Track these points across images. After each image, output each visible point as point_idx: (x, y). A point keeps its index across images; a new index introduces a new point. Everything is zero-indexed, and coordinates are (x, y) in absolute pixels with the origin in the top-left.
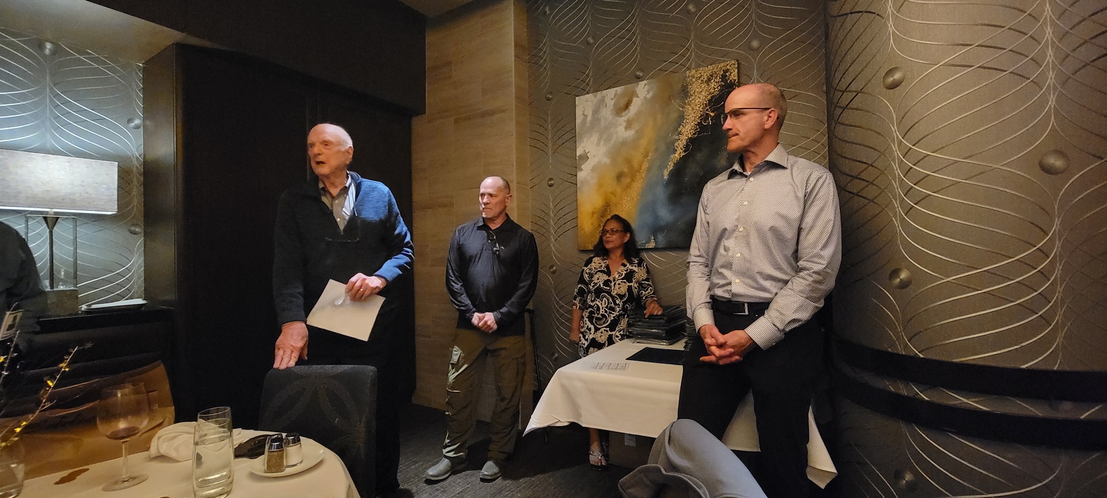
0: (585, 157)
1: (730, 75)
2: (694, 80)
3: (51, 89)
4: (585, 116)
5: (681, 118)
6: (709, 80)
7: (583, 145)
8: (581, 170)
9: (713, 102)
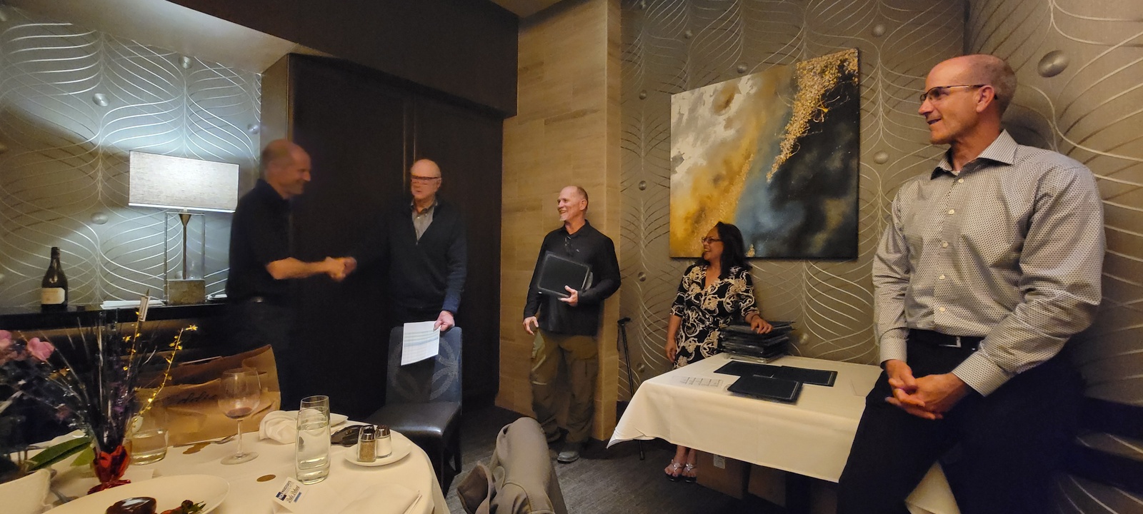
0: (680, 159)
1: (849, 65)
2: (805, 72)
3: (188, 99)
4: (681, 115)
5: (789, 116)
6: (823, 72)
7: (678, 145)
8: (675, 172)
9: (827, 97)
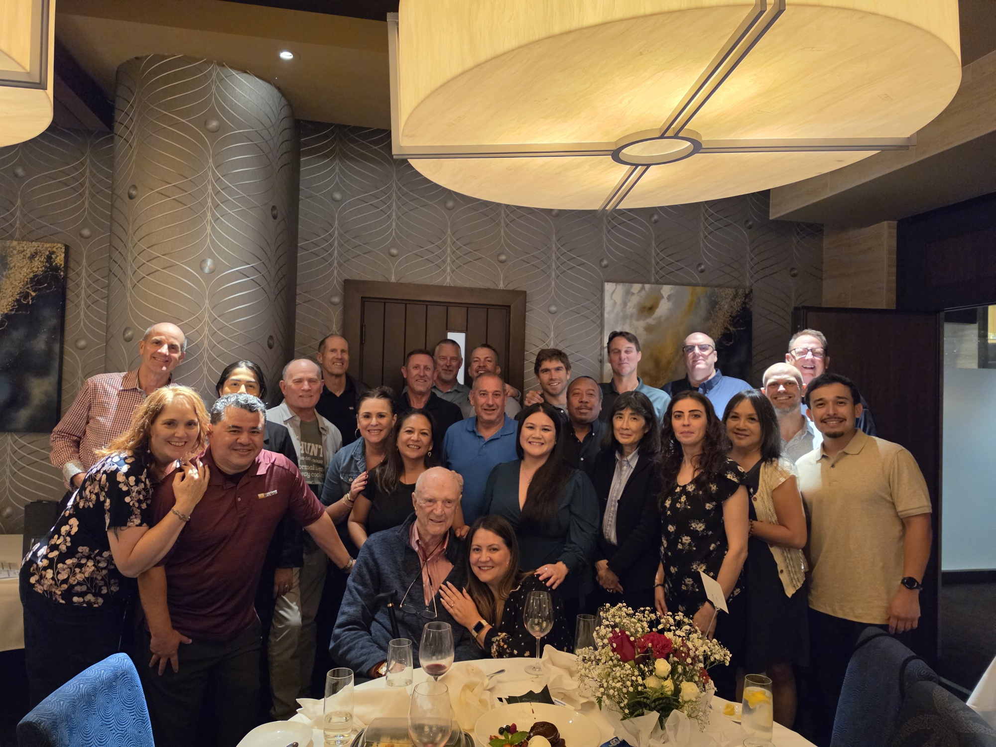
1: (56, 258)
2: (15, 252)
6: (32, 257)
9: (36, 281)
